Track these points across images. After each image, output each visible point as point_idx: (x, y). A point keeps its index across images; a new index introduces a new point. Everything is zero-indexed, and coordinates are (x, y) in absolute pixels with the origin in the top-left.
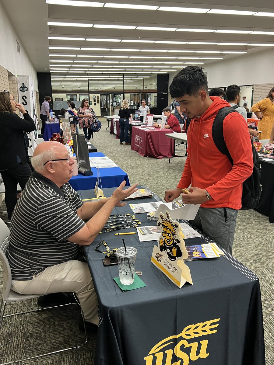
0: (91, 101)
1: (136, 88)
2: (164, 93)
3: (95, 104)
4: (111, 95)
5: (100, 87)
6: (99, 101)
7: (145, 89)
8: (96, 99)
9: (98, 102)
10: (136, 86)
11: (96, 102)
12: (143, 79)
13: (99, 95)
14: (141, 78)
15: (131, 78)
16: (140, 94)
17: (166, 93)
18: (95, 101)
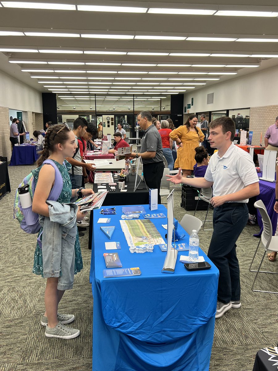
0: (105, 123)
1: (153, 109)
2: (178, 115)
3: (109, 126)
4: (126, 116)
5: (114, 108)
6: (113, 122)
7: (162, 110)
8: (110, 121)
9: (112, 124)
10: (153, 107)
11: (110, 124)
12: (160, 99)
13: (113, 116)
14: (158, 99)
15: (148, 98)
16: (158, 116)
17: (181, 115)
18: (108, 122)
